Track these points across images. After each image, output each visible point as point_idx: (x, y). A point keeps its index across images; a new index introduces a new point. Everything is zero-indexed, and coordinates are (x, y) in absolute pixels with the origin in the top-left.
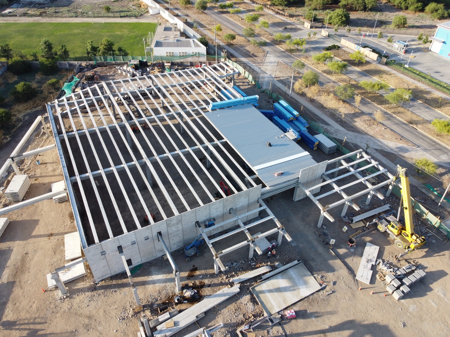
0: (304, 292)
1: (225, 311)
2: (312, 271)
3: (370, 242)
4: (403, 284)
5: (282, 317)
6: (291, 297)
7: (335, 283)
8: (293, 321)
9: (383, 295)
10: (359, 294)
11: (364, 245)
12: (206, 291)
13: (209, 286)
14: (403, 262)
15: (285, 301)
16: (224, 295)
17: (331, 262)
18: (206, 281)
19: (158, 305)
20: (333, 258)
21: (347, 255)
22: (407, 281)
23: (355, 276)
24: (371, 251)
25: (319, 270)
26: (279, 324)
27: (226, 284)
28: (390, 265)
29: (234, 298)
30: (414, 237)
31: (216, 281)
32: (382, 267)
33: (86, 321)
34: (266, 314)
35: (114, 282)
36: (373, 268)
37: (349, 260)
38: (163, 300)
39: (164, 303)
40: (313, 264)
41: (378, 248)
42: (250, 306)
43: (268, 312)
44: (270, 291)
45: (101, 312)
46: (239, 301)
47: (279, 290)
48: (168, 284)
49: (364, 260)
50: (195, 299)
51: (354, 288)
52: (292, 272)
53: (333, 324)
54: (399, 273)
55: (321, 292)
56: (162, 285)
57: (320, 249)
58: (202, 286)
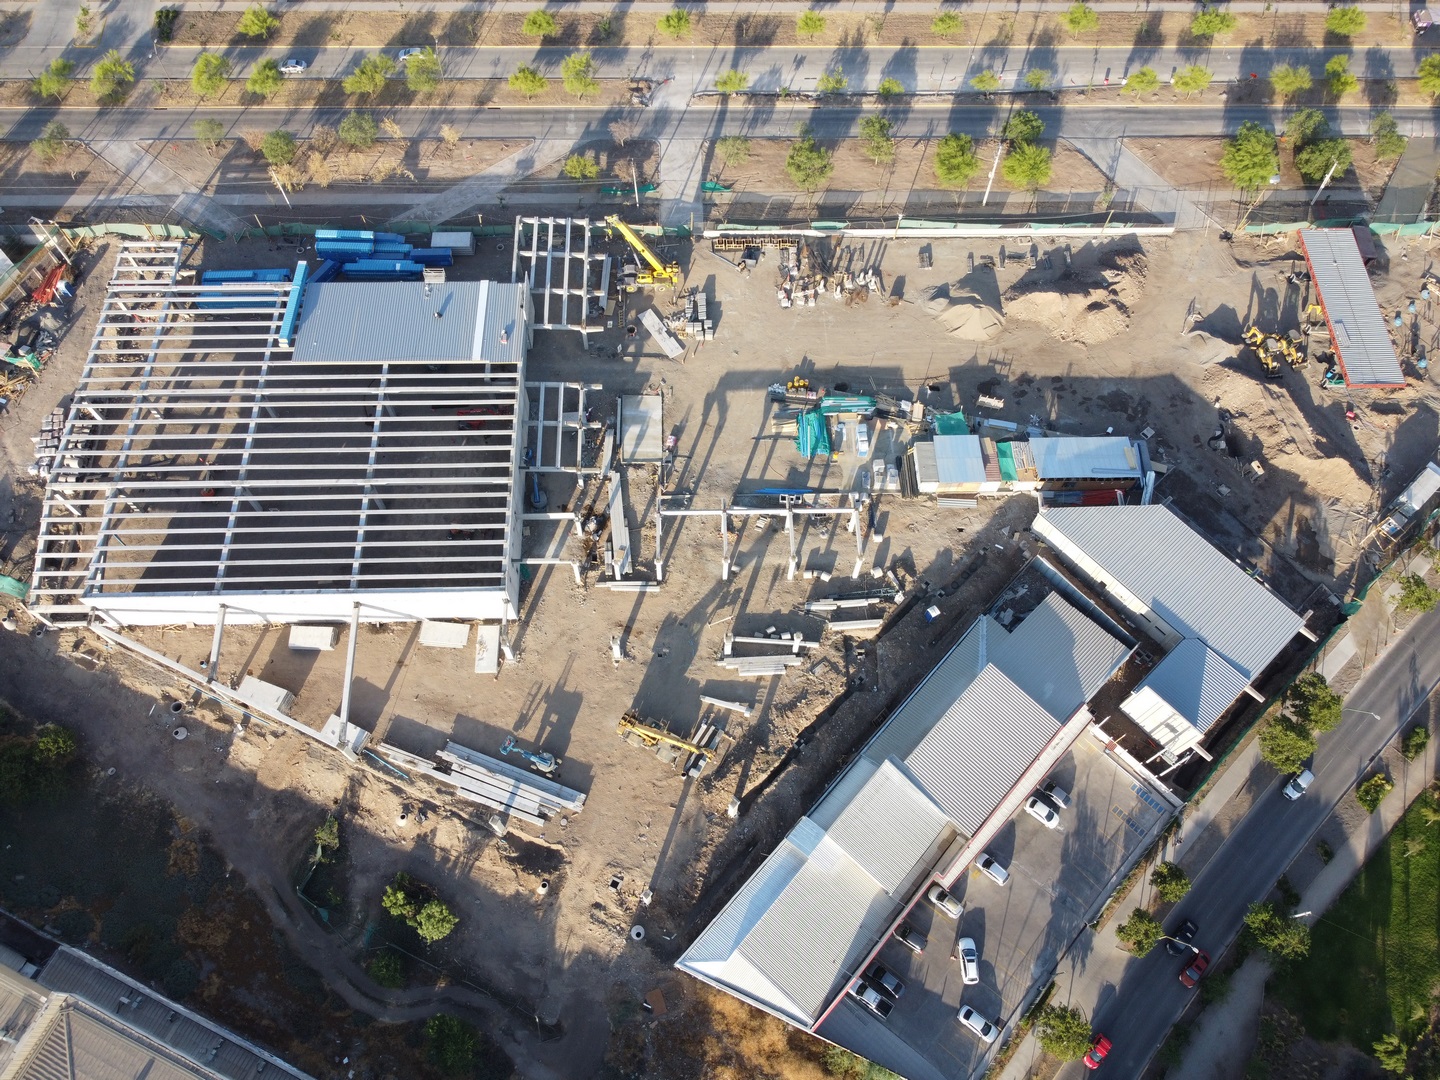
0: (656, 414)
1: (633, 499)
2: (637, 392)
3: (638, 312)
4: (702, 322)
5: (671, 450)
6: (655, 430)
7: (664, 381)
8: (679, 444)
9: (700, 347)
10: (687, 366)
11: (638, 322)
12: (600, 508)
13: (594, 501)
14: (680, 302)
15: (655, 438)
16: (616, 491)
17: (639, 369)
18: (588, 502)
19: (587, 561)
20: (636, 362)
21: (640, 347)
22: (702, 316)
23: (667, 357)
24: (649, 320)
25: (642, 385)
26: (675, 457)
27: (602, 484)
28: (677, 316)
29: (624, 484)
30: (669, 270)
31: (592, 491)
32: (674, 325)
33: (565, 638)
34: (659, 464)
35: (529, 599)
36: (670, 333)
37: (647, 349)
38: (584, 554)
39: (588, 555)
40: (630, 386)
41: (650, 311)
42: (642, 473)
43: (657, 460)
44: (637, 445)
45: (563, 621)
46: (630, 481)
47: (640, 437)
48: (567, 543)
49: (655, 335)
50: (603, 521)
51: (679, 367)
52: (628, 412)
53: (702, 411)
54: (688, 315)
55: (666, 400)
56: (564, 549)
57: (617, 367)
58: (591, 509)
